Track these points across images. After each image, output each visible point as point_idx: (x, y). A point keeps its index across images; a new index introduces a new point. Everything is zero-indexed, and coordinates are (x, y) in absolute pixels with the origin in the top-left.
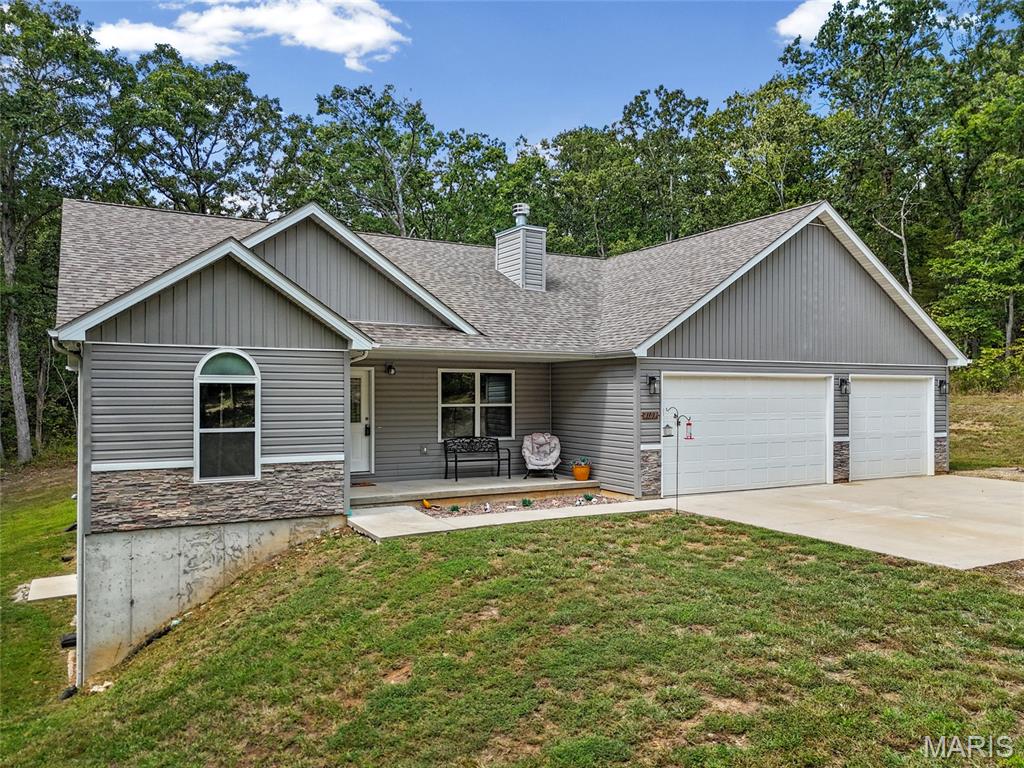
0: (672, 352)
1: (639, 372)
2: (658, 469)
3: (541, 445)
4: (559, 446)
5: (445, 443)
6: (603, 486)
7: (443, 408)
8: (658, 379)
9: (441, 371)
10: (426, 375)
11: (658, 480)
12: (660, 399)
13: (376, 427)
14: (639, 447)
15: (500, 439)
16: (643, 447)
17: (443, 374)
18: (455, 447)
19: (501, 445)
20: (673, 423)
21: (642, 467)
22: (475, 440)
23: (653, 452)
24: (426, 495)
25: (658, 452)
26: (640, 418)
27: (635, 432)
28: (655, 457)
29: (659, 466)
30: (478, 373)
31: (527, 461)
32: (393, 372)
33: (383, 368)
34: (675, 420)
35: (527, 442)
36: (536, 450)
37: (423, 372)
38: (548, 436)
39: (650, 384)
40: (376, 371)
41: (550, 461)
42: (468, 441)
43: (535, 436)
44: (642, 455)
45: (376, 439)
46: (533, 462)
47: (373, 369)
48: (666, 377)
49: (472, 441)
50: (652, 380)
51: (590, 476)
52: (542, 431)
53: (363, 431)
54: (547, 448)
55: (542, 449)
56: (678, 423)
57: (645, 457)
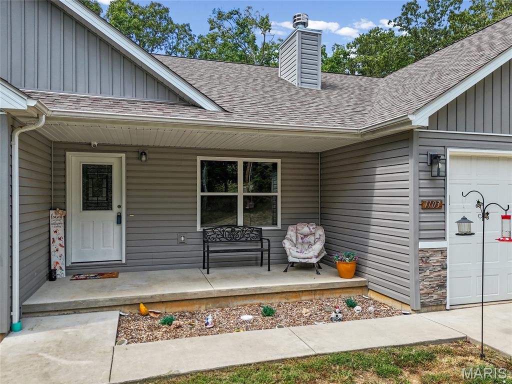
0: (461, 124)
1: (416, 149)
2: (442, 272)
3: (306, 236)
4: (323, 238)
5: (204, 232)
6: (371, 285)
7: (202, 197)
8: (442, 157)
9: (199, 159)
10: (184, 163)
11: (443, 286)
12: (445, 184)
13: (127, 215)
14: (416, 244)
15: (263, 228)
16: (423, 245)
17: (202, 161)
18: (215, 236)
19: (264, 235)
20: (474, 215)
21: (421, 270)
22: (237, 229)
23: (435, 251)
24: (146, 298)
25: (443, 251)
26: (418, 207)
27: (411, 225)
28: (438, 257)
29: (445, 269)
30: (240, 161)
31: (288, 253)
32: (144, 158)
33: (136, 155)
34: (479, 211)
35: (291, 233)
36: (300, 240)
37: (181, 160)
38: (312, 227)
39: (431, 164)
40: (127, 158)
41: (313, 252)
42: (229, 230)
43: (299, 226)
44: (421, 255)
45: (127, 228)
46: (295, 254)
47: (123, 155)
48: (453, 157)
49: (233, 230)
50: (435, 159)
51: (357, 273)
52: (307, 221)
53: (115, 219)
54: (311, 239)
55: (306, 240)
56: (485, 215)
57: (424, 257)
